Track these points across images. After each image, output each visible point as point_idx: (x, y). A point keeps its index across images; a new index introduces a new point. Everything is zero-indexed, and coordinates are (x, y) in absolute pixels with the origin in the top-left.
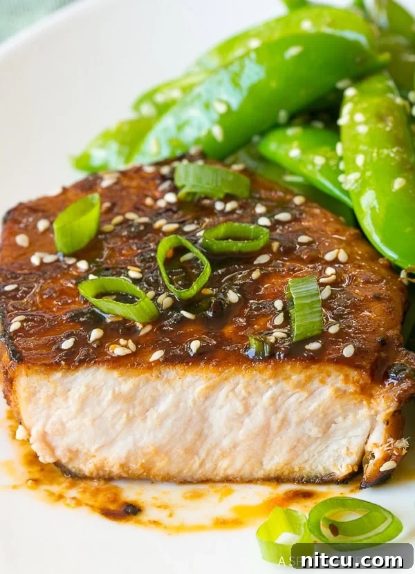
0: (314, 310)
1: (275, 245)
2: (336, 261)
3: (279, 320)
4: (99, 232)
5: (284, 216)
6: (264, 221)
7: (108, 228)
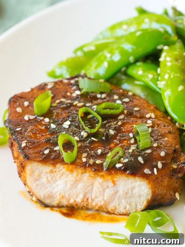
0: (147, 137)
1: (126, 112)
2: (150, 118)
3: (132, 141)
4: (51, 106)
5: (126, 100)
6: (119, 102)
7: (54, 105)
